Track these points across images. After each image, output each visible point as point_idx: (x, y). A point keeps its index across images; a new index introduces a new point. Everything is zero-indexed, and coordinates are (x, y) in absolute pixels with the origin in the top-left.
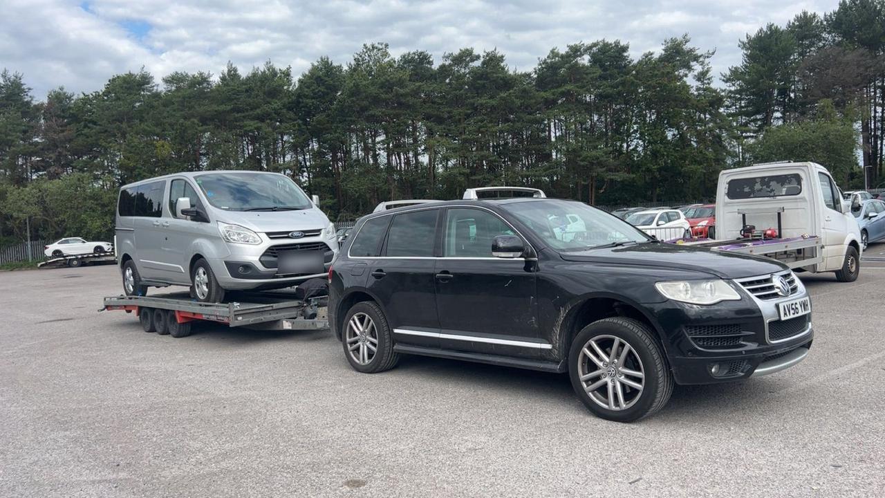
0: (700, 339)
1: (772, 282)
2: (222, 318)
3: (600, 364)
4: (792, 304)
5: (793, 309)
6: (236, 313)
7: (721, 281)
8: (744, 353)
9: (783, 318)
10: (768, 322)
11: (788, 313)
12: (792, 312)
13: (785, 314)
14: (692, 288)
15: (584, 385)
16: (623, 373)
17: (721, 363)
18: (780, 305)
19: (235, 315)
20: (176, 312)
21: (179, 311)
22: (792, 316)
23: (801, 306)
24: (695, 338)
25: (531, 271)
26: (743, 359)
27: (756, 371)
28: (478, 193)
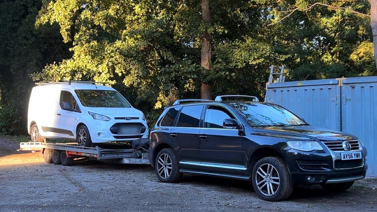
0: (303, 165)
1: (342, 144)
2: (93, 155)
3: (264, 177)
4: (349, 154)
5: (349, 156)
6: (101, 153)
7: (316, 142)
8: (322, 172)
9: (342, 159)
10: (334, 160)
11: (346, 157)
12: (348, 157)
13: (344, 158)
14: (303, 144)
15: (259, 187)
16: (273, 179)
17: (312, 176)
18: (341, 154)
19: (101, 154)
20: (67, 152)
21: (68, 151)
22: (348, 159)
23: (355, 155)
24: (301, 165)
25: (241, 136)
26: (322, 175)
27: (328, 181)
28: (222, 98)
